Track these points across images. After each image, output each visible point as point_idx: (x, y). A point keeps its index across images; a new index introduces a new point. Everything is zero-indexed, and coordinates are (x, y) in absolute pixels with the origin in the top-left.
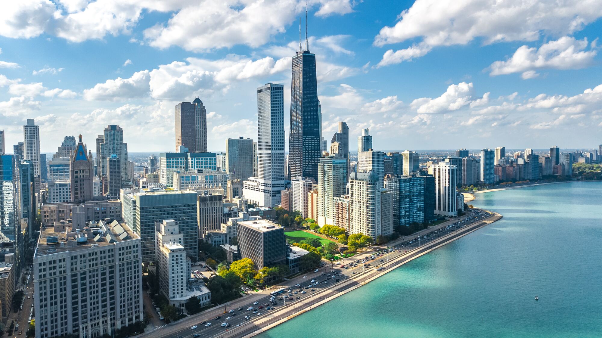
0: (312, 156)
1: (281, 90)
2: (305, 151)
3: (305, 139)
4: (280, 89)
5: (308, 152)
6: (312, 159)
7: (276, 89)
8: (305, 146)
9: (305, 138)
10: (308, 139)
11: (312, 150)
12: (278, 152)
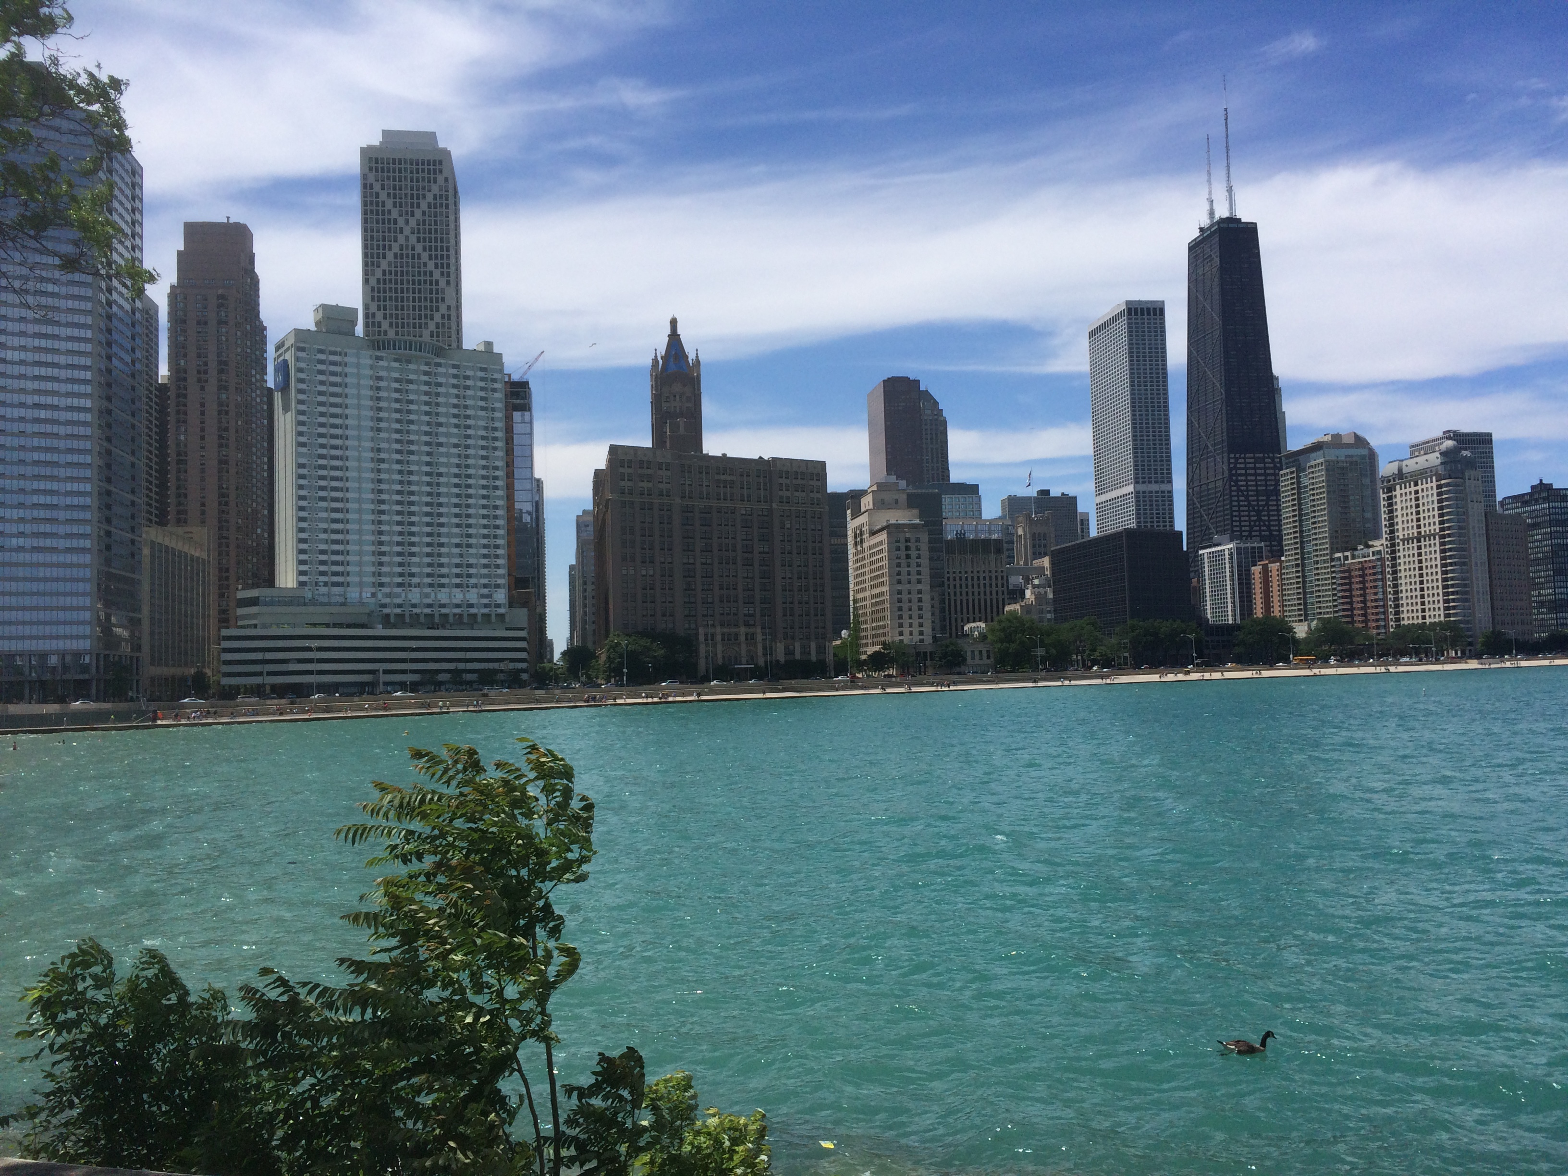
0: (1259, 513)
1: (1158, 317)
2: (1238, 496)
3: (1236, 463)
4: (1155, 314)
5: (1247, 500)
6: (1260, 520)
7: (1142, 314)
8: (1237, 481)
9: (1236, 459)
10: (1245, 463)
11: (1258, 493)
12: (1154, 487)
